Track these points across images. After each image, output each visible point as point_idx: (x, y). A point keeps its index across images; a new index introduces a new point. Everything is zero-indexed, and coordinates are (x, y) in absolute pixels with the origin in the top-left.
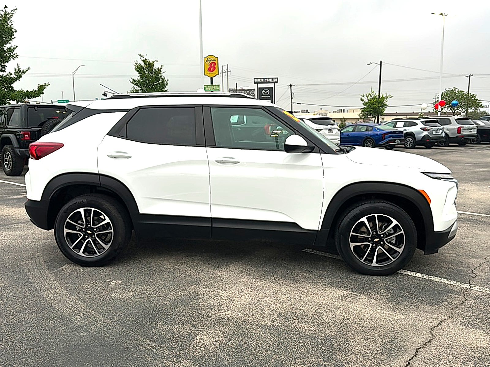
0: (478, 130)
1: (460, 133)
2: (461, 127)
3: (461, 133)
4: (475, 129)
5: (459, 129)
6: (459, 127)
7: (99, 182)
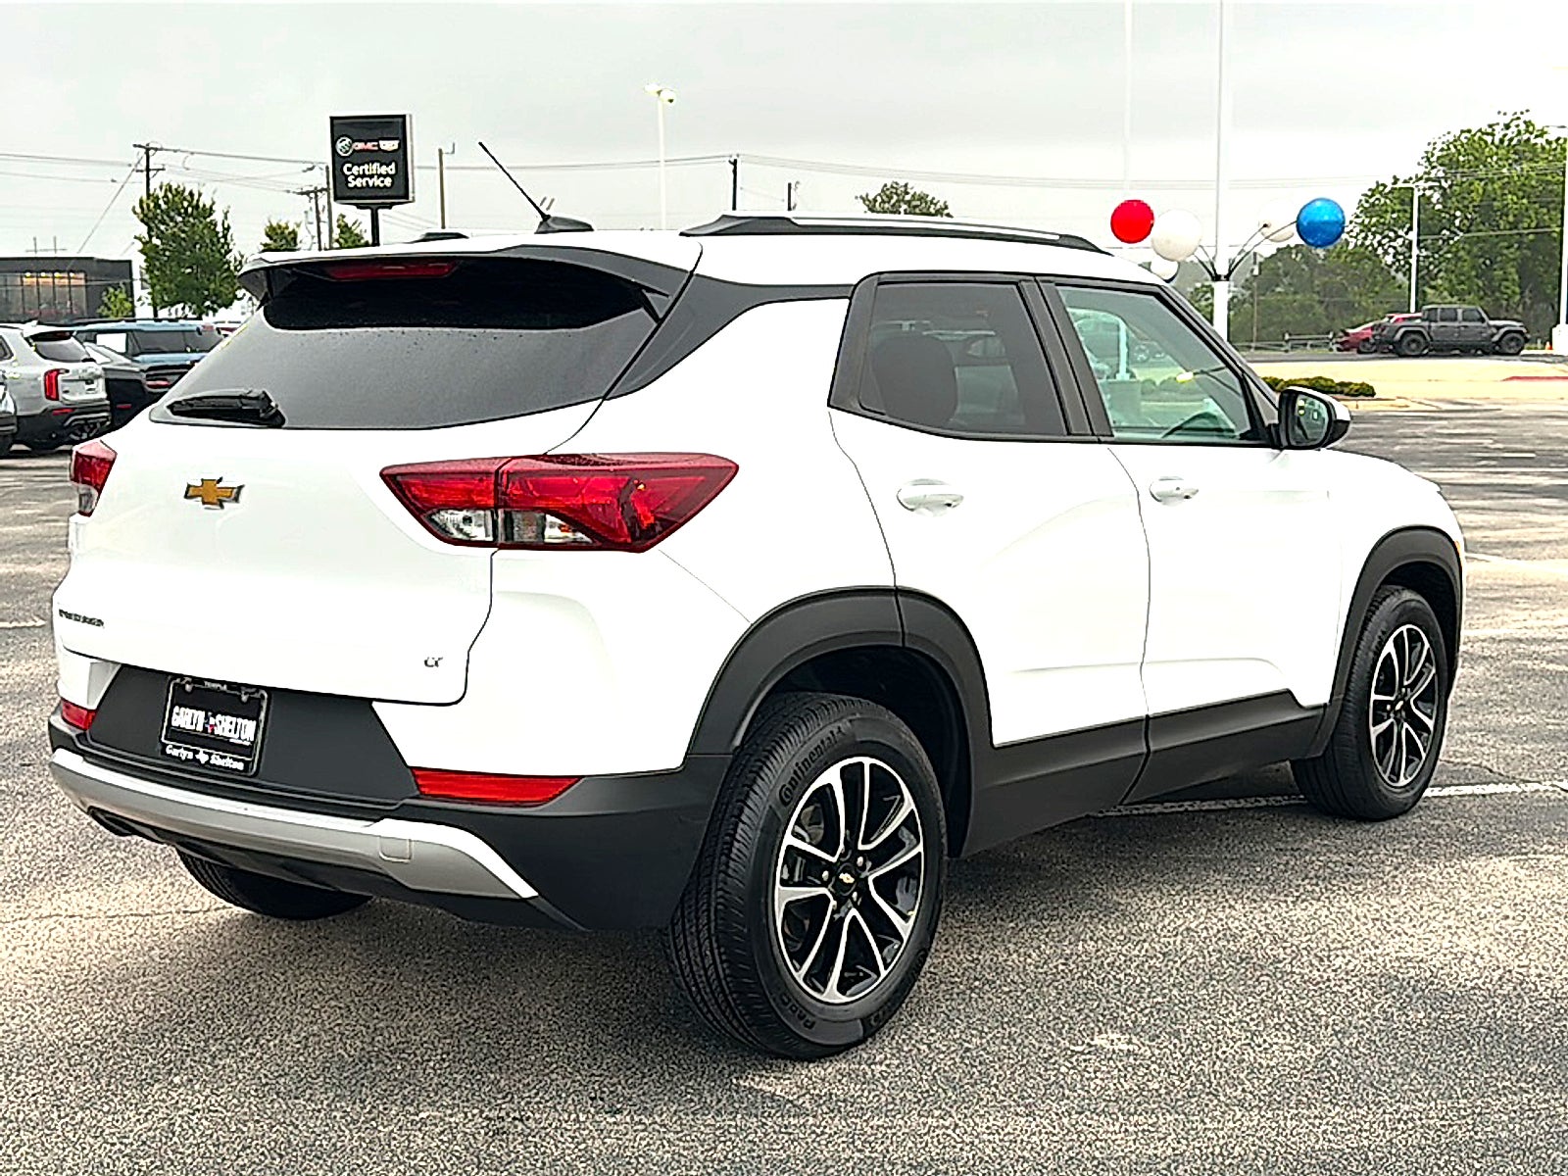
0: (107, 381)
1: (57, 399)
2: (58, 371)
3: (62, 395)
4: (98, 377)
5: (51, 377)
6: (52, 371)
7: (900, 630)
